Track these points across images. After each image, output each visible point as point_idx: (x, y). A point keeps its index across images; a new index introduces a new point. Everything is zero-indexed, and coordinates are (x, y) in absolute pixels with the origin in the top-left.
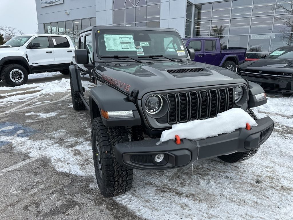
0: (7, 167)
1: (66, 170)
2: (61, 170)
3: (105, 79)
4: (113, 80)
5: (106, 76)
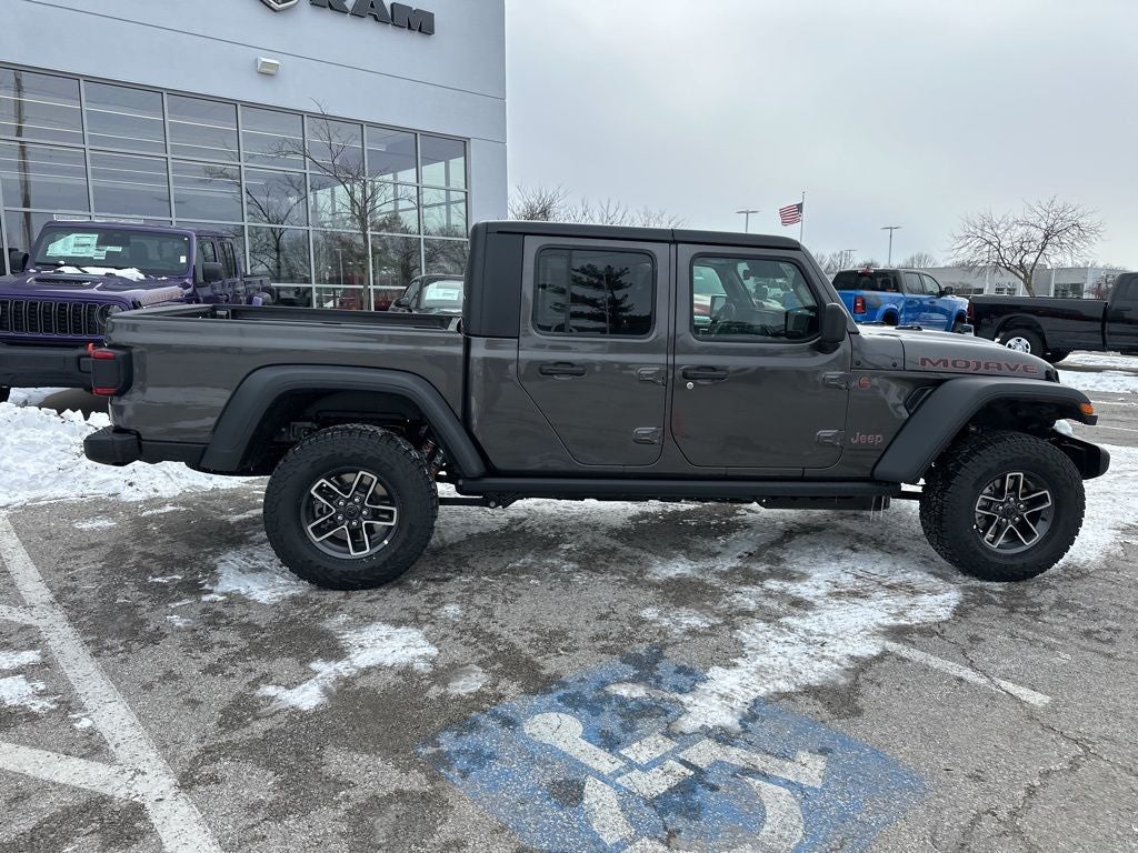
0: (960, 680)
3: (940, 367)
4: (979, 364)
5: (940, 361)
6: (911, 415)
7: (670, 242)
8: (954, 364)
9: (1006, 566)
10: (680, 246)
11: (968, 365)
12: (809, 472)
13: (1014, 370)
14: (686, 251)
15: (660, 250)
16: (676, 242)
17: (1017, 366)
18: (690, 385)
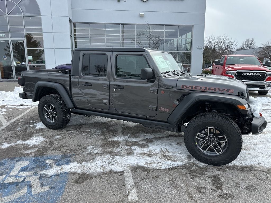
0: (124, 185)
1: (167, 166)
2: (163, 167)
3: (190, 88)
4: (206, 88)
5: (190, 86)
6: (179, 103)
7: (111, 51)
8: (195, 88)
9: (207, 159)
10: (113, 52)
11: (201, 88)
12: (148, 117)
13: (222, 91)
14: (115, 53)
15: (108, 53)
16: (113, 51)
17: (224, 90)
18: (115, 90)
